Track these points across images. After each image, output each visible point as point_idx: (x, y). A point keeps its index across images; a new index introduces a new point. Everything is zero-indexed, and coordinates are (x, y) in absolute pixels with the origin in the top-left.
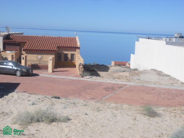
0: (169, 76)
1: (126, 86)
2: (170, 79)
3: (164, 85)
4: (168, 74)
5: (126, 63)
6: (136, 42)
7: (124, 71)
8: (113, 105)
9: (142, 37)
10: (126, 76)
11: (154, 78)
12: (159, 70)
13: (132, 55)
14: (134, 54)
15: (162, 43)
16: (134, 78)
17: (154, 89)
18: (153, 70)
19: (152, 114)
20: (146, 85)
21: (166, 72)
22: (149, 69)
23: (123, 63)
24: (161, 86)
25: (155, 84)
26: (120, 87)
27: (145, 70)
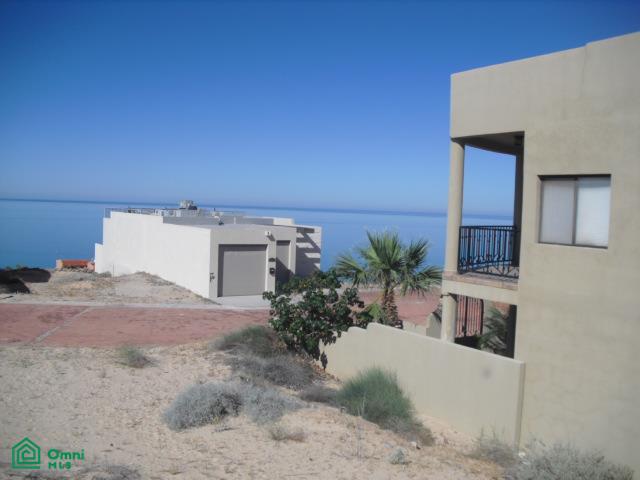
0: (171, 284)
1: (87, 310)
2: (174, 289)
3: (163, 301)
4: (170, 280)
5: (86, 262)
6: (105, 220)
7: (81, 280)
8: (59, 350)
9: (116, 210)
10: (86, 290)
11: (144, 289)
12: (152, 273)
13: (97, 246)
14: (101, 243)
15: (156, 219)
16: (103, 291)
17: (142, 312)
18: (139, 273)
19: (138, 362)
20: (126, 304)
21: (165, 277)
22: (133, 272)
23: (80, 263)
24: (158, 305)
25: (144, 301)
26: (74, 312)
27: (125, 276)
